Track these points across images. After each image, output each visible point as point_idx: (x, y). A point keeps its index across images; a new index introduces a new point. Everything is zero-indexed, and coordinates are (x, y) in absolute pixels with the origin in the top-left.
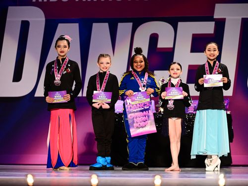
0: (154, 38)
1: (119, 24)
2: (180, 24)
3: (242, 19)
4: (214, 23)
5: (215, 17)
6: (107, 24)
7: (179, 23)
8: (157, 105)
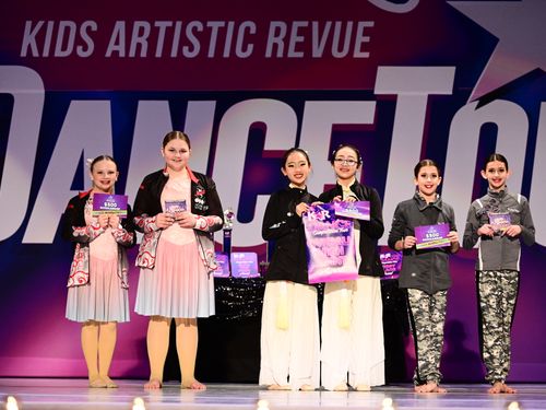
0: (257, 132)
1: (191, 104)
2: (309, 105)
3: (429, 96)
4: (374, 103)
5: (376, 92)
6: (165, 104)
7: (307, 103)
8: (262, 263)
